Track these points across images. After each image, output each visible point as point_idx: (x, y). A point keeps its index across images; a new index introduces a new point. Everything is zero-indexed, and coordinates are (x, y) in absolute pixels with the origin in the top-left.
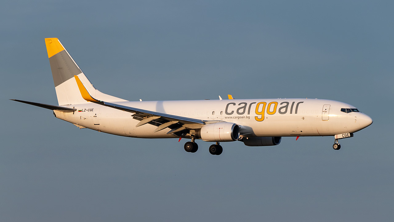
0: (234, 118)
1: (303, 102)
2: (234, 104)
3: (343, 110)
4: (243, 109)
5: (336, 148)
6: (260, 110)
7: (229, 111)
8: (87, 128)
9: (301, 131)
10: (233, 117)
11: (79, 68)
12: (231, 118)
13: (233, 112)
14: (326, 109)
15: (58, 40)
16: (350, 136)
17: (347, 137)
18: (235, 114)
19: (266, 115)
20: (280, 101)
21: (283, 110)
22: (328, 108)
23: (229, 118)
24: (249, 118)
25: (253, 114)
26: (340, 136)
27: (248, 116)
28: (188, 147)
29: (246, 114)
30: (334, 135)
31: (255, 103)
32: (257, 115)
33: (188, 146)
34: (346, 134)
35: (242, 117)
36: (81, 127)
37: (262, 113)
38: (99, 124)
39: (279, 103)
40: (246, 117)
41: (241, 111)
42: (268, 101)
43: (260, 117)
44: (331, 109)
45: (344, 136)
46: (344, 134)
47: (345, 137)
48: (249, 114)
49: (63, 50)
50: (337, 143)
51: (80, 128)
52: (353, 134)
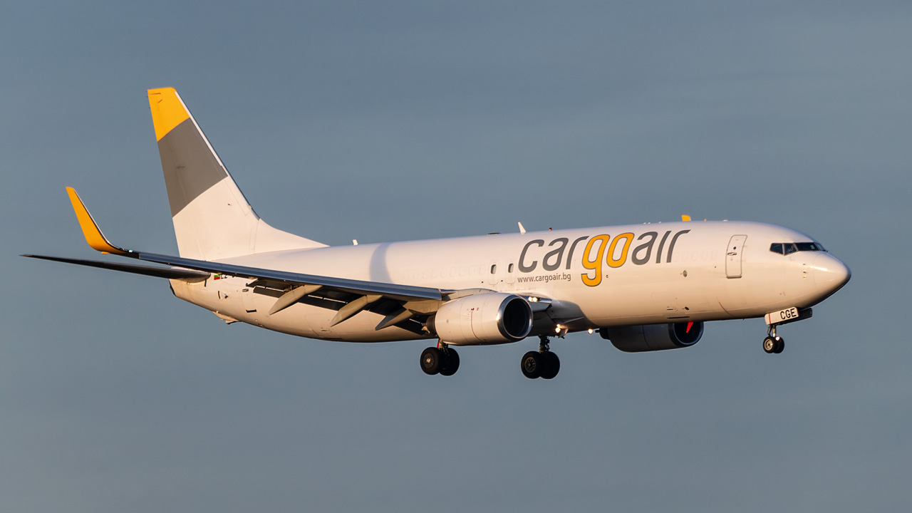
0: (538, 279)
1: (687, 231)
2: (541, 243)
3: (776, 248)
4: (557, 255)
5: (769, 348)
6: (592, 257)
7: (527, 264)
8: (241, 321)
9: (687, 308)
10: (534, 279)
11: (221, 164)
12: (531, 279)
13: (535, 263)
14: (735, 248)
15: (176, 93)
16: (797, 316)
17: (791, 317)
18: (540, 271)
19: (606, 269)
20: (638, 230)
21: (641, 255)
22: (739, 244)
23: (526, 280)
24: (568, 277)
25: (577, 268)
26: (775, 317)
27: (567, 272)
28: (429, 361)
29: (562, 269)
30: (763, 316)
31: (585, 238)
32: (585, 271)
33: (429, 358)
34: (789, 309)
35: (555, 278)
36: (228, 318)
37: (596, 265)
38: (255, 311)
39: (637, 236)
40: (561, 277)
41: (552, 261)
42: (613, 232)
43: (591, 274)
44: (746, 246)
45: (784, 315)
46: (784, 311)
47: (787, 319)
48: (569, 268)
49: (187, 118)
50: (774, 335)
51: (227, 322)
52: (811, 310)
